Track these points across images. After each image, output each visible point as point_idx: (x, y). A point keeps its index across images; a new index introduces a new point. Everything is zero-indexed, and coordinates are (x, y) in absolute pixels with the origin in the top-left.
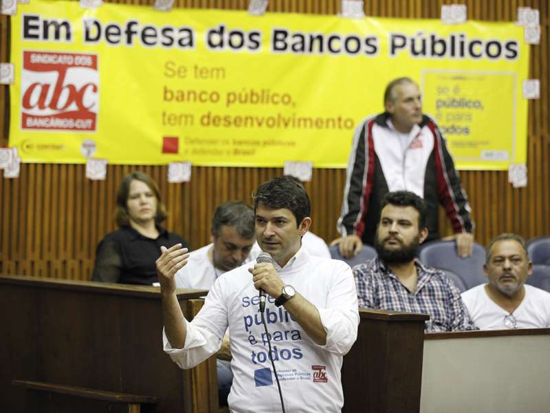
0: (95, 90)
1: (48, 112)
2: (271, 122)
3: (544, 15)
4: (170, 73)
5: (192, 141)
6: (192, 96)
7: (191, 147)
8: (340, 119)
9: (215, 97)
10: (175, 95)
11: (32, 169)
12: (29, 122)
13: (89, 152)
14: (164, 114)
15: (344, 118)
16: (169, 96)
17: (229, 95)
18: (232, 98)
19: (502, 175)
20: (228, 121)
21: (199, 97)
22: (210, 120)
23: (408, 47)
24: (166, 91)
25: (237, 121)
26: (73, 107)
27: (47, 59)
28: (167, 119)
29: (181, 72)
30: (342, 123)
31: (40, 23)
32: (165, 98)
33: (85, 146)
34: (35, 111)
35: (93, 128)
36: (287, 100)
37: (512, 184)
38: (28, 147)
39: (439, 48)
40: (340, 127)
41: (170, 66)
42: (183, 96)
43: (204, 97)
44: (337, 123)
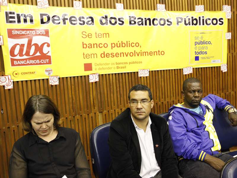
0: (48, 45)
1: (25, 57)
2: (131, 54)
3: (233, 8)
4: (85, 36)
5: (98, 65)
6: (95, 46)
7: (98, 67)
8: (159, 51)
9: (106, 45)
10: (88, 46)
11: (20, 84)
12: (15, 62)
13: (49, 74)
14: (84, 54)
15: (161, 51)
16: (85, 46)
17: (112, 44)
18: (113, 45)
19: (219, 68)
20: (113, 55)
21: (99, 46)
22: (104, 55)
23: (183, 22)
24: (83, 45)
25: (117, 55)
26: (38, 54)
27: (21, 32)
28: (86, 56)
29: (89, 36)
30: (160, 53)
31: (15, 16)
32: (83, 47)
33: (47, 71)
34: (18, 57)
35: (50, 63)
36: (137, 45)
37: (222, 71)
38: (16, 74)
39: (195, 22)
40: (159, 55)
41: (84, 33)
42: (91, 46)
43: (101, 46)
44: (158, 53)
